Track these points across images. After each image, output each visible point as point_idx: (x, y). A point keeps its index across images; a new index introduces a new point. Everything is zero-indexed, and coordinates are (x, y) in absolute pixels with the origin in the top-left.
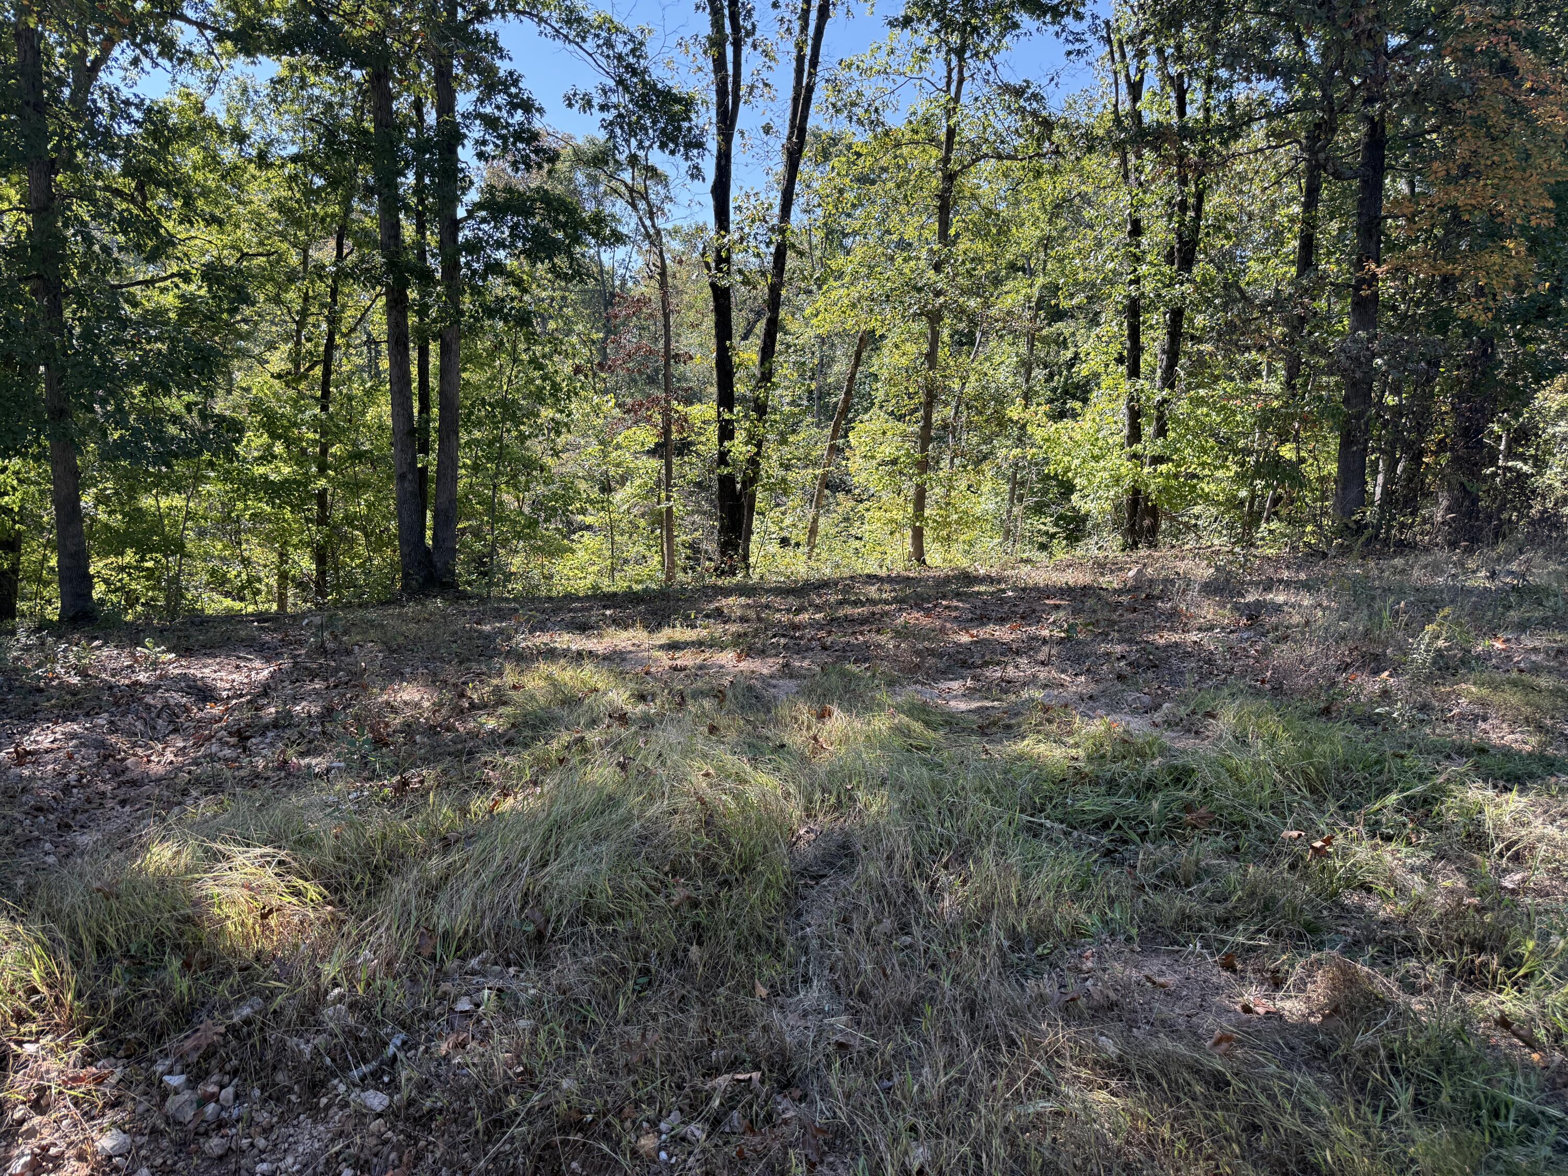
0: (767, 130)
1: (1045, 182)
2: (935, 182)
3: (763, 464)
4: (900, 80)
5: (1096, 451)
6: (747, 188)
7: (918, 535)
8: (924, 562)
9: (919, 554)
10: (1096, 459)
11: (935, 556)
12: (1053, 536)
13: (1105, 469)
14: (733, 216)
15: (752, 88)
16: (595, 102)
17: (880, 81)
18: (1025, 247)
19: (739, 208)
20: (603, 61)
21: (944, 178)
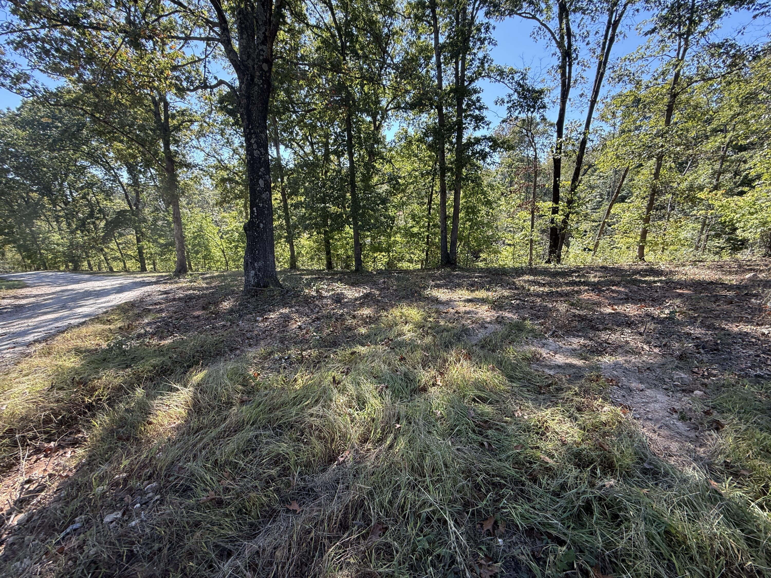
0: (581, 95)
1: (734, 87)
2: (666, 100)
3: (569, 222)
4: (650, 59)
5: (752, 210)
6: (571, 120)
7: (641, 249)
8: (643, 259)
9: (641, 256)
10: (752, 214)
11: (650, 257)
12: (723, 248)
13: (757, 219)
14: (564, 132)
15: (576, 80)
16: (506, 101)
17: (640, 62)
18: (723, 120)
19: (567, 129)
20: (510, 85)
21: (671, 97)
